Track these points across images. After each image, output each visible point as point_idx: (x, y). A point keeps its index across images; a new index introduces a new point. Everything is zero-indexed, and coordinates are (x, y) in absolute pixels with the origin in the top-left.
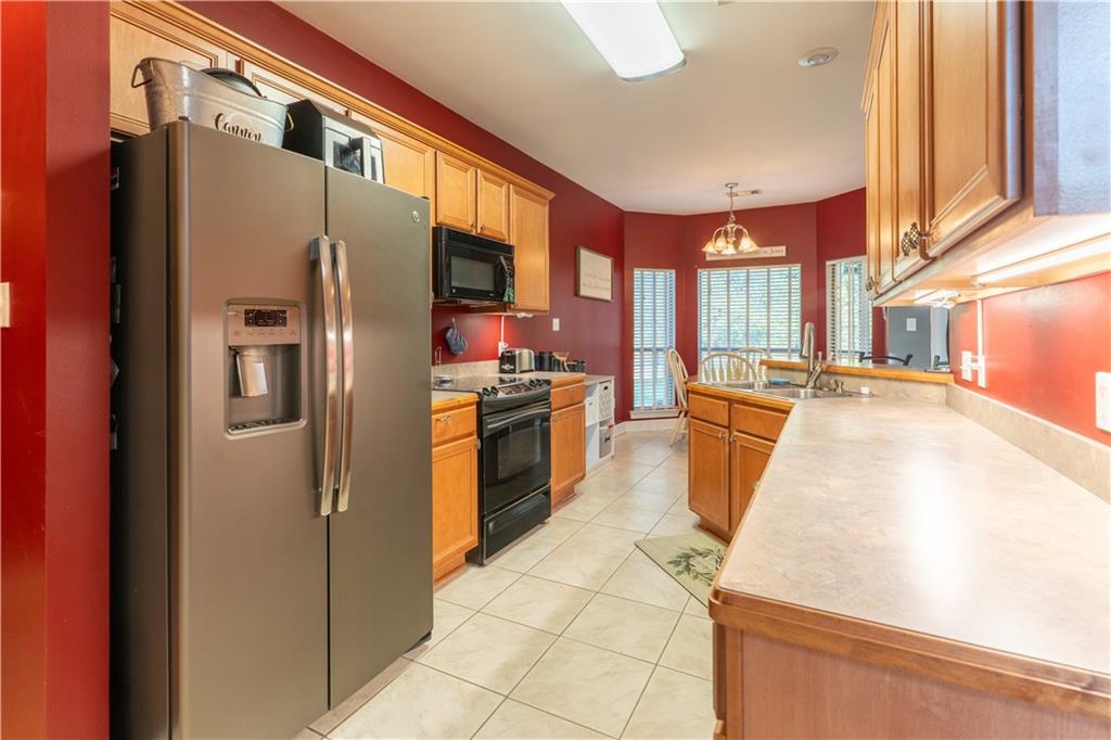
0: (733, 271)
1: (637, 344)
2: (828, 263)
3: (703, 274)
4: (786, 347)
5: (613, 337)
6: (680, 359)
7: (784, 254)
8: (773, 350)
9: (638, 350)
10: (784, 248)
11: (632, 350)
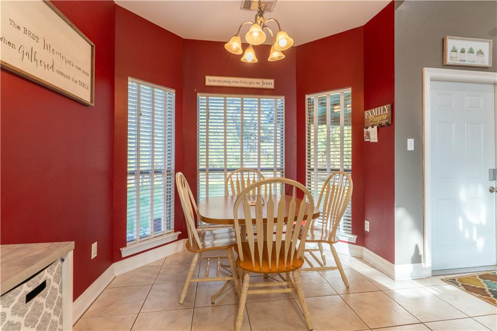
0: (230, 98)
1: (131, 166)
2: (307, 97)
3: (202, 98)
4: (272, 166)
5: (99, 160)
6: (186, 183)
7: (272, 87)
8: (263, 170)
9: (133, 173)
10: (272, 81)
11: (124, 174)
